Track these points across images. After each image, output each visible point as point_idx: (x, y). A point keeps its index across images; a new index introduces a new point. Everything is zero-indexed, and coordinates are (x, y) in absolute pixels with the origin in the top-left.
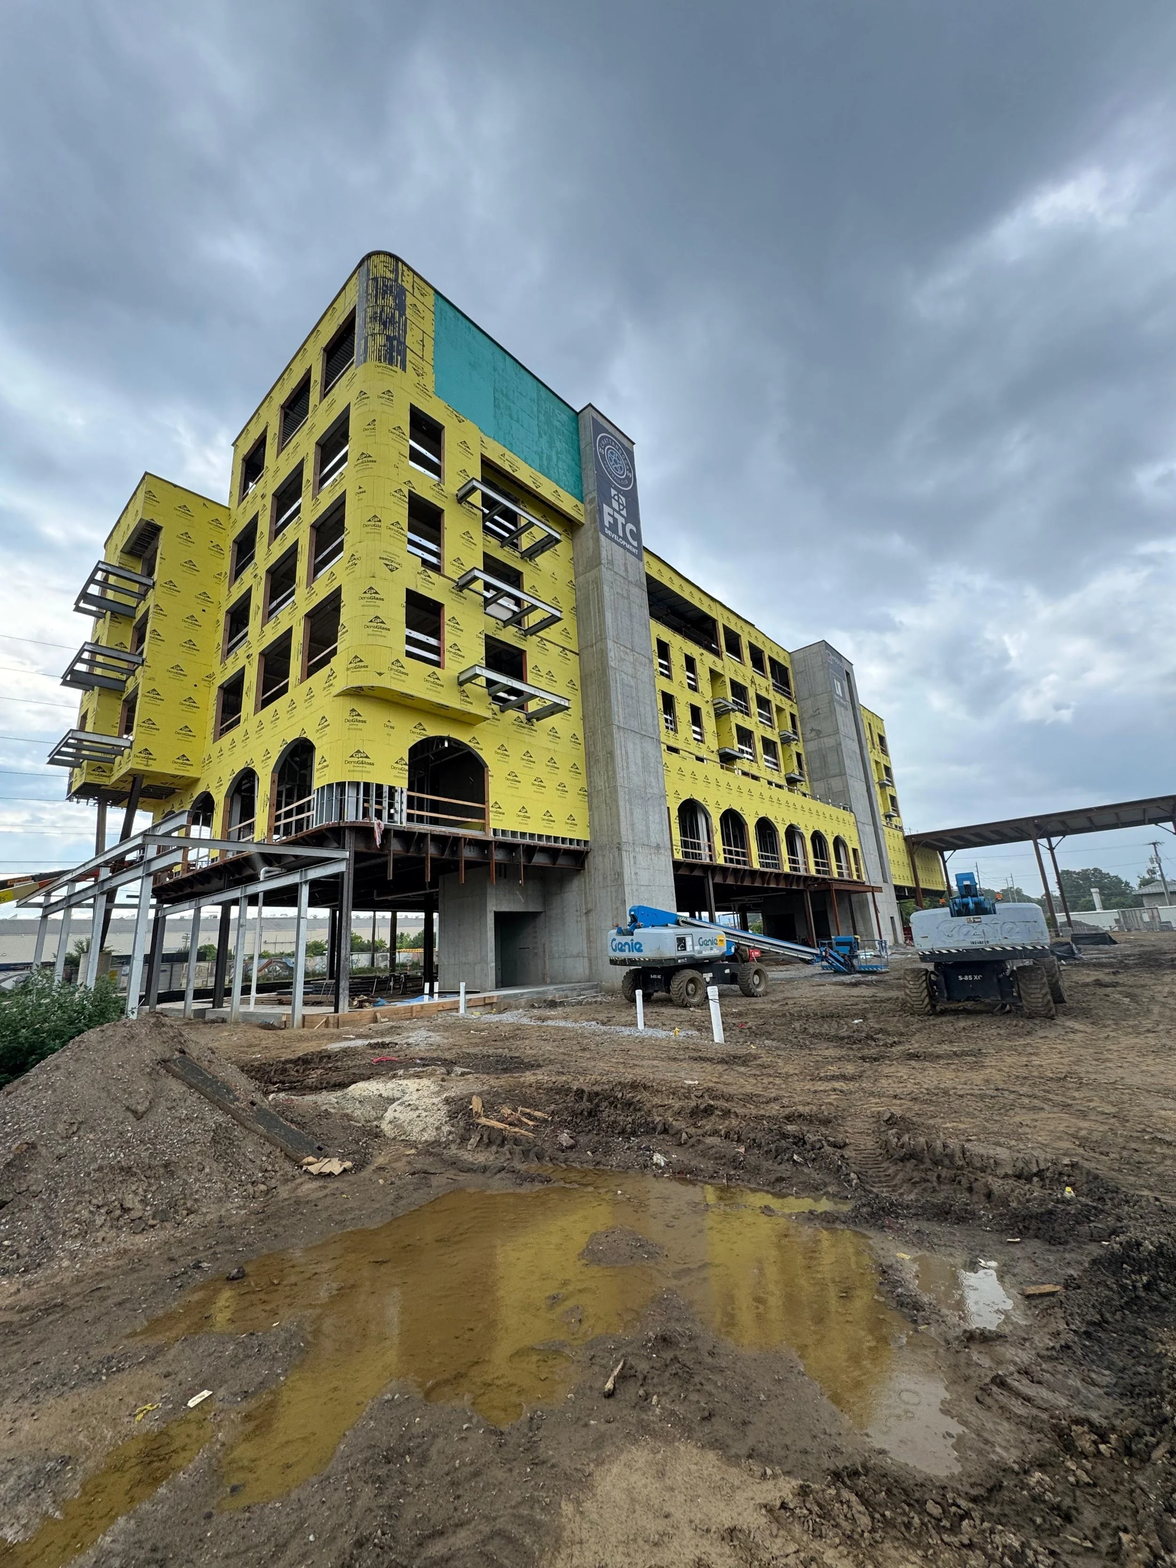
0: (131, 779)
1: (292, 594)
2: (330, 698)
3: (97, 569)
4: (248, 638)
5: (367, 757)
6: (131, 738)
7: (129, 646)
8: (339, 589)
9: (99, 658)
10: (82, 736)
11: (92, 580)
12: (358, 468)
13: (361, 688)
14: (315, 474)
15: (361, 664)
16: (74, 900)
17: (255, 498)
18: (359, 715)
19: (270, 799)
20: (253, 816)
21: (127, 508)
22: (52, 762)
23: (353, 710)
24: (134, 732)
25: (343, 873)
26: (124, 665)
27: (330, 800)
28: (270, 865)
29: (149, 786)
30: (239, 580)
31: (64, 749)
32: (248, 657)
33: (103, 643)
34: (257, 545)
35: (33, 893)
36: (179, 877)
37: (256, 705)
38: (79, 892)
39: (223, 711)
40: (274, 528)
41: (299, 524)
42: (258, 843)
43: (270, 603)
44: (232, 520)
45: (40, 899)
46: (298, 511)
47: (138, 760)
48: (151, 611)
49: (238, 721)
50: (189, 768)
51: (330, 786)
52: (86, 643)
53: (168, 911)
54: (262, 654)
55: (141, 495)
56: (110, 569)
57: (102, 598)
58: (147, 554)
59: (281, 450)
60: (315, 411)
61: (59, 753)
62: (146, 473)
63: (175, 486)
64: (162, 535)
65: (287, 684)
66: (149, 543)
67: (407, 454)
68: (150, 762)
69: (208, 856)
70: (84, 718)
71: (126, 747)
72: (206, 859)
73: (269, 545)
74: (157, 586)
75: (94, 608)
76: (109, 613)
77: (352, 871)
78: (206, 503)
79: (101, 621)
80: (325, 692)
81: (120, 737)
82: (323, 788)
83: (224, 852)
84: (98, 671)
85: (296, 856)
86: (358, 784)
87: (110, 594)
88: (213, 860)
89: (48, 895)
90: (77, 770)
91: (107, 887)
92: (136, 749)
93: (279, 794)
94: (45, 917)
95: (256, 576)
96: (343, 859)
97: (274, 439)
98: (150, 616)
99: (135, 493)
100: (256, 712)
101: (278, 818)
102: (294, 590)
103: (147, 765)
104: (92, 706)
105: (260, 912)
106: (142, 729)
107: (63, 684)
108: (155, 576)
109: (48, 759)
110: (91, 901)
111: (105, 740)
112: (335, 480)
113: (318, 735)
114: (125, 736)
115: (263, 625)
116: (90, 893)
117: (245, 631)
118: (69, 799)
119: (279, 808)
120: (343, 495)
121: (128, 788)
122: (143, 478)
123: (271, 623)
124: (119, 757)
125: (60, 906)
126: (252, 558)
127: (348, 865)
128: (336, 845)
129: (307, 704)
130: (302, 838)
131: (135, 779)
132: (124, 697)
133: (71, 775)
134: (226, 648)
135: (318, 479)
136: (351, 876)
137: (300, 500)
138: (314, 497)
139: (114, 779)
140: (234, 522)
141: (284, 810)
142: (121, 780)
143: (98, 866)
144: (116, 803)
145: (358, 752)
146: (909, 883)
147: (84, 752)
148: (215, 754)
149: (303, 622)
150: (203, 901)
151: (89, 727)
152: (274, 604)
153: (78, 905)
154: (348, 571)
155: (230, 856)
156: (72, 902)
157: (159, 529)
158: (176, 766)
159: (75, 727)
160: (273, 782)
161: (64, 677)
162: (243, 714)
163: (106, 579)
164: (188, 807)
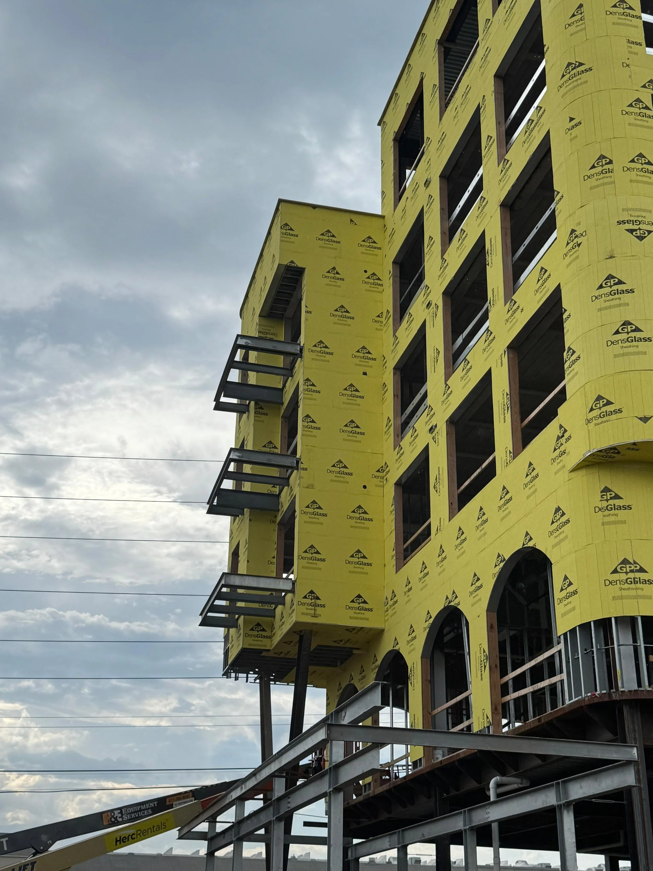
0: (297, 638)
1: (485, 317)
2: (565, 475)
3: (236, 347)
4: (429, 401)
5: (642, 570)
6: (292, 576)
7: (278, 446)
8: (557, 292)
9: (247, 469)
10: (236, 581)
11: (231, 364)
12: (563, 90)
13: (614, 450)
14: (498, 123)
15: (610, 408)
16: (244, 830)
17: (415, 190)
18: (617, 497)
19: (489, 658)
20: (466, 689)
21: (261, 255)
22: (206, 622)
23: (606, 490)
24: (295, 568)
25: (629, 789)
26: (275, 472)
27: (588, 654)
28: (503, 774)
29: (320, 648)
30: (406, 318)
31: (218, 602)
32: (431, 430)
33: (249, 446)
34: (426, 259)
35: (196, 819)
36: (370, 793)
37: (451, 504)
38: (250, 816)
39: (405, 520)
40: (447, 226)
41: (482, 208)
42: (480, 734)
43: (454, 341)
44: (389, 231)
45: (203, 827)
46: (479, 187)
47: (304, 609)
48: (301, 389)
49: (427, 534)
50: (367, 614)
51: (585, 627)
52: (231, 449)
53: (362, 850)
54: (451, 422)
55: (276, 232)
56: (250, 343)
57: (243, 384)
58: (290, 312)
59: (444, 105)
60: (487, 28)
61: (213, 608)
62: (280, 201)
63: (314, 207)
64: (306, 280)
65: (494, 461)
66: (291, 295)
67: (641, 38)
68: (319, 610)
69: (406, 757)
70: (235, 555)
71: (287, 592)
72: (403, 762)
73: (443, 252)
74: (306, 353)
75: (235, 401)
76: (253, 403)
77: (644, 785)
78: (354, 217)
79: (245, 416)
80: (556, 467)
81: (279, 577)
82: (573, 631)
83: (429, 751)
84: (247, 486)
85: (543, 757)
86: (633, 620)
87: (253, 378)
88: (415, 764)
89: (213, 821)
90: (232, 631)
91: (283, 810)
92: (301, 591)
93: (502, 649)
94: (211, 854)
95: (429, 305)
96: (628, 763)
97: (433, 94)
98: (301, 396)
99: (269, 233)
100: (452, 515)
101: (504, 690)
102: (487, 312)
103: (315, 616)
104: (244, 537)
105: (497, 856)
106: (304, 562)
107: (209, 512)
108: (302, 340)
109: (200, 619)
110: (262, 831)
111: (263, 583)
112: (531, 121)
113: (553, 540)
114: (285, 575)
115: (448, 376)
116: (264, 818)
117: (422, 391)
118: (226, 674)
119: (504, 673)
120: (547, 139)
121: (293, 651)
122: (277, 209)
123: (459, 372)
124: (280, 607)
125: (228, 838)
126: (421, 279)
127: (637, 773)
128: (609, 735)
129: (528, 491)
130: (550, 723)
131: (301, 637)
132: (279, 518)
133: (226, 638)
134: (399, 423)
135: (503, 129)
136: (646, 795)
137: (480, 172)
138: (501, 158)
139: (277, 639)
140: (392, 235)
141: (512, 675)
142: (285, 640)
143: (273, 776)
144: (280, 678)
145: (625, 562)
147: (240, 604)
148: (400, 589)
149: (505, 360)
150: (409, 834)
151: (242, 569)
152: (460, 341)
153: (251, 837)
154: (568, 259)
155: (440, 757)
156: (243, 832)
157: (300, 272)
158: (351, 613)
159: (226, 571)
160: (490, 628)
161: (210, 502)
162: (434, 521)
163: (246, 357)
164: (371, 680)
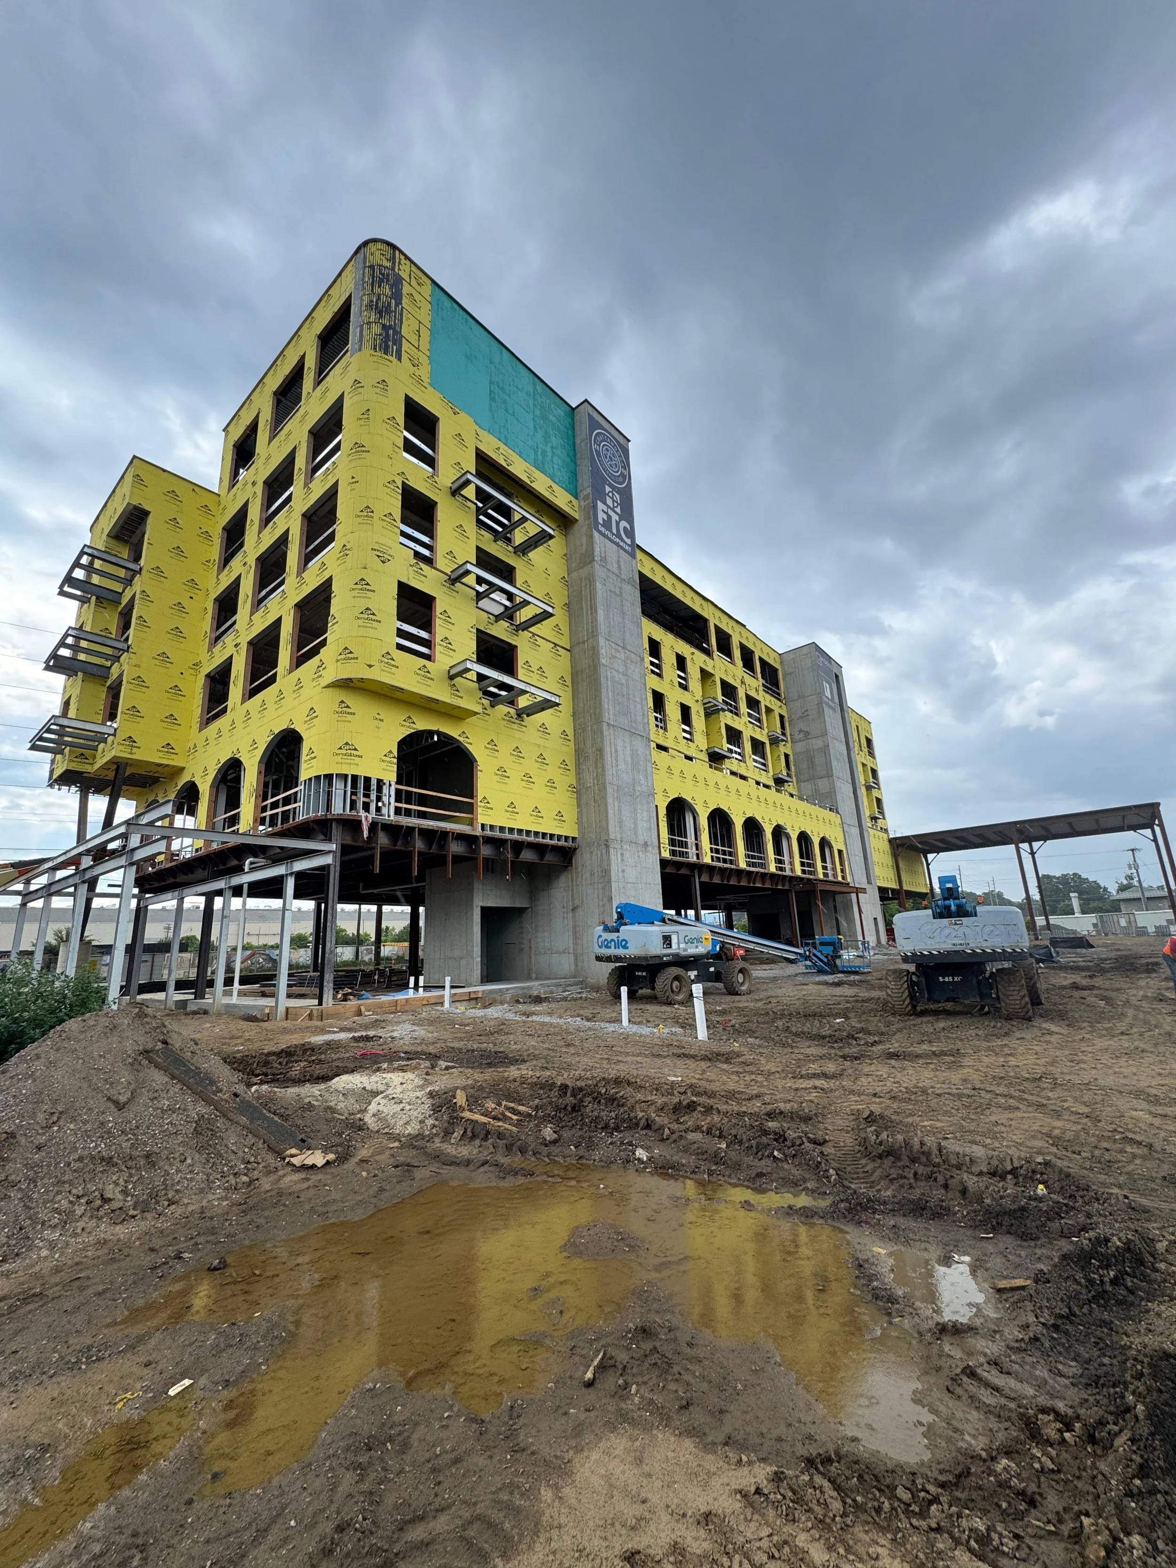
0: (115, 767)
1: (282, 583)
2: (319, 689)
3: (82, 553)
4: (236, 626)
5: (355, 749)
6: (115, 725)
7: (114, 632)
8: (330, 579)
9: (84, 644)
10: (65, 722)
11: (77, 564)
12: (350, 458)
13: (350, 680)
14: (307, 462)
15: (351, 655)
16: (54, 888)
17: (245, 485)
18: (348, 707)
19: (256, 790)
20: (238, 807)
21: (114, 491)
22: (34, 748)
23: (342, 702)
24: (118, 719)
25: (329, 866)
26: (109, 651)
27: (317, 792)
28: (255, 857)
29: (133, 775)
30: (228, 568)
31: (46, 735)
32: (236, 646)
33: (87, 628)
34: (247, 533)
35: (12, 881)
36: (162, 867)
37: (244, 695)
38: (60, 880)
39: (210, 701)
40: (265, 516)
41: (290, 511)
42: (244, 834)
43: (260, 592)
44: (221, 507)
45: (19, 887)
46: (289, 499)
47: (122, 748)
48: (137, 597)
49: (224, 710)
50: (173, 756)
51: (318, 778)
52: (70, 628)
53: (150, 901)
54: (250, 643)
55: (129, 478)
56: (96, 553)
57: (87, 582)
58: (134, 539)
59: (272, 437)
60: (308, 398)
61: (41, 739)
62: (135, 457)
63: (164, 471)
64: (150, 520)
65: (276, 674)
66: (137, 528)
67: (401, 445)
68: (135, 750)
69: (192, 846)
70: (67, 704)
71: (109, 735)
72: (190, 849)
73: (260, 532)
74: (144, 572)
75: (78, 593)
76: (94, 598)
77: (338, 864)
78: (196, 488)
79: (86, 605)
80: (314, 684)
81: (103, 724)
82: (310, 779)
83: (208, 842)
84: (82, 657)
85: (281, 848)
86: (346, 776)
87: (96, 579)
88: (197, 850)
89: (28, 882)
90: (59, 757)
91: (88, 875)
92: (121, 736)
93: (266, 785)
94: (24, 905)
95: (245, 564)
96: (330, 852)
97: (265, 426)
98: (137, 602)
99: (122, 477)
100: (243, 701)
101: (264, 809)
102: (284, 580)
103: (131, 753)
104: (75, 692)
105: (244, 904)
106: (126, 717)
107: (45, 669)
108: (142, 562)
109: (29, 745)
110: (72, 889)
111: (88, 726)
112: (328, 469)
113: (306, 726)
114: (109, 723)
115: (252, 614)
116: (71, 881)
117: (233, 619)
118: (51, 786)
119: (265, 799)
120: (336, 485)
121: (111, 775)
122: (131, 462)
123: (260, 613)
124: (102, 745)
125: (39, 894)
126: (241, 545)
127: (335, 858)
128: (322, 837)
129: (295, 695)
130: (288, 829)
131: (118, 767)
132: (108, 684)
133: (53, 761)
134: (214, 636)
135: (310, 467)
136: (338, 868)
137: (292, 489)
138: (306, 485)
139: (97, 766)
140: (224, 509)
141: (270, 801)
142: (105, 767)
143: (80, 854)
144: (98, 791)
145: (347, 744)
146: (894, 885)
147: (66, 739)
148: (200, 743)
149: (292, 612)
150: (186, 891)
151: (72, 713)
152: (264, 593)
153: (59, 893)
154: (339, 562)
155: (215, 846)
156: (52, 890)
157: (146, 513)
158: (161, 754)
159: (57, 712)
160: (259, 773)
161: (47, 662)
162: (230, 703)
163: (91, 563)
164: (172, 796)
